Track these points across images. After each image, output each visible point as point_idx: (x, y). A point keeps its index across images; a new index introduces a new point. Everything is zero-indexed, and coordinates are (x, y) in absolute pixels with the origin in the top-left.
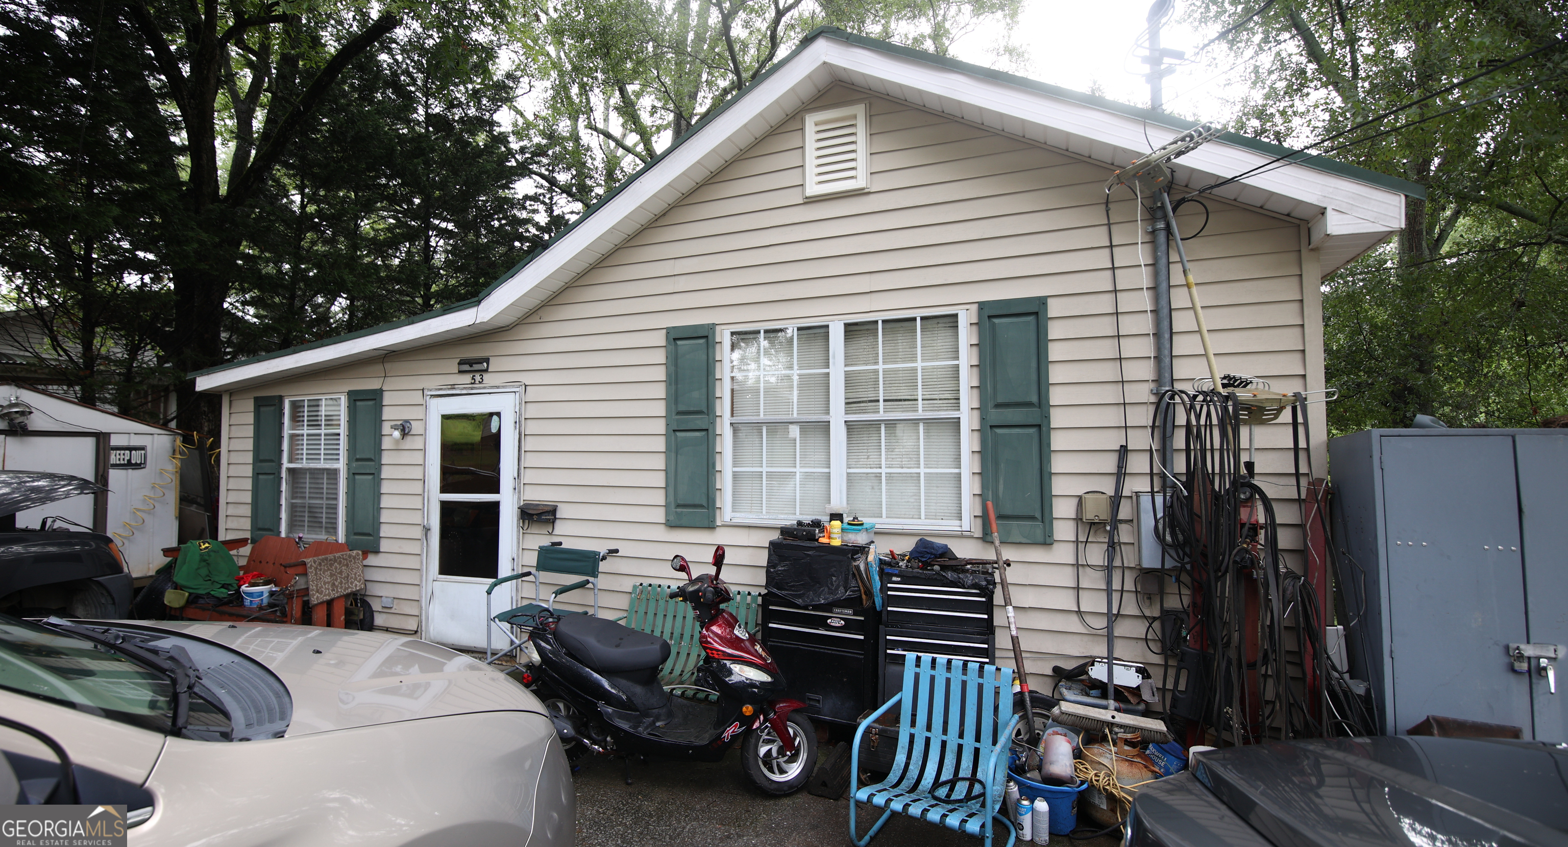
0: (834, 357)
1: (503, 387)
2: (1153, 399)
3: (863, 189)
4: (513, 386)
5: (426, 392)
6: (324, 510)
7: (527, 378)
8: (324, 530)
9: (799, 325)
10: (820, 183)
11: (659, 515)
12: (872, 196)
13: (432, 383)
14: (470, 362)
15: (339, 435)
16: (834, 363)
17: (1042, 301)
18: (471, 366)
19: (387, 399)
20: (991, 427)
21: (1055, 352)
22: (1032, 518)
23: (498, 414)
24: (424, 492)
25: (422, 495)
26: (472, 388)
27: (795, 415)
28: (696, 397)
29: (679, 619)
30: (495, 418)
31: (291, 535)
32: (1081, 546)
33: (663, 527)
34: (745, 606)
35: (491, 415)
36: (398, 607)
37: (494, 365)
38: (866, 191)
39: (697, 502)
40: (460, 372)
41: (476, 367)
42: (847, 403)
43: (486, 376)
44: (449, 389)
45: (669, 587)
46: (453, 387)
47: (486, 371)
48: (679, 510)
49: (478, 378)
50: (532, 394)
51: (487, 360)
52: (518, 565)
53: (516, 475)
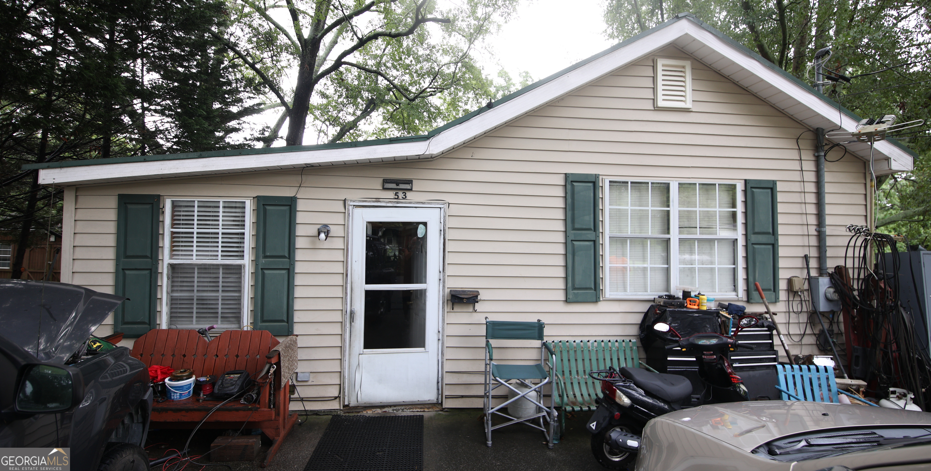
0: (673, 201)
1: (429, 203)
2: (816, 233)
3: (689, 109)
4: (438, 204)
5: (348, 203)
6: (220, 302)
7: (449, 198)
8: (219, 319)
9: (652, 181)
10: (663, 100)
11: (561, 296)
12: (692, 113)
13: (354, 196)
14: (397, 182)
15: (243, 234)
16: (673, 205)
17: (774, 182)
18: (397, 185)
19: (301, 205)
20: (752, 244)
21: (780, 208)
22: (770, 290)
23: (425, 224)
24: (346, 283)
25: (344, 287)
26: (398, 203)
27: (650, 234)
28: (587, 220)
29: (587, 362)
30: (421, 227)
31: (174, 327)
32: (791, 303)
33: (562, 303)
34: (629, 349)
35: (419, 223)
36: (313, 380)
37: (416, 185)
38: (690, 110)
39: (588, 286)
40: (384, 189)
41: (402, 186)
42: (679, 228)
43: (409, 194)
44: (373, 201)
45: (574, 342)
46: (378, 200)
47: (411, 190)
48: (576, 291)
49: (401, 195)
50: (454, 210)
51: (410, 182)
52: (443, 336)
53: (441, 270)
